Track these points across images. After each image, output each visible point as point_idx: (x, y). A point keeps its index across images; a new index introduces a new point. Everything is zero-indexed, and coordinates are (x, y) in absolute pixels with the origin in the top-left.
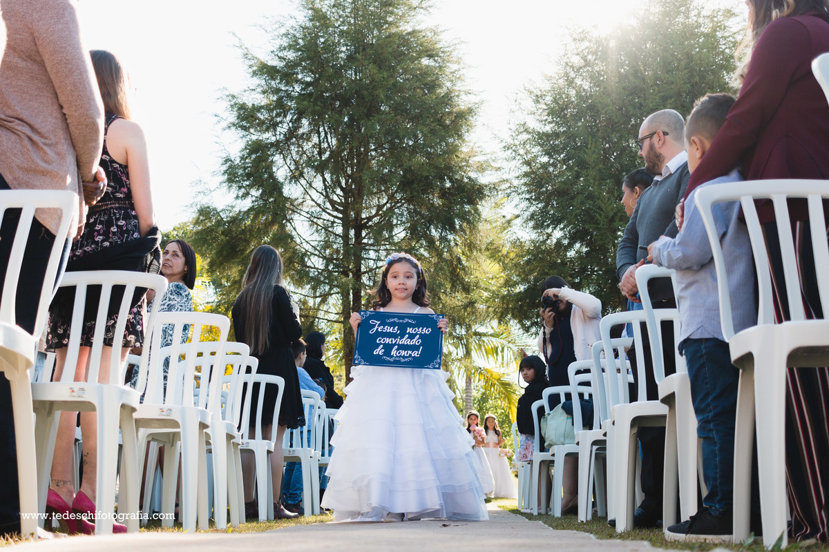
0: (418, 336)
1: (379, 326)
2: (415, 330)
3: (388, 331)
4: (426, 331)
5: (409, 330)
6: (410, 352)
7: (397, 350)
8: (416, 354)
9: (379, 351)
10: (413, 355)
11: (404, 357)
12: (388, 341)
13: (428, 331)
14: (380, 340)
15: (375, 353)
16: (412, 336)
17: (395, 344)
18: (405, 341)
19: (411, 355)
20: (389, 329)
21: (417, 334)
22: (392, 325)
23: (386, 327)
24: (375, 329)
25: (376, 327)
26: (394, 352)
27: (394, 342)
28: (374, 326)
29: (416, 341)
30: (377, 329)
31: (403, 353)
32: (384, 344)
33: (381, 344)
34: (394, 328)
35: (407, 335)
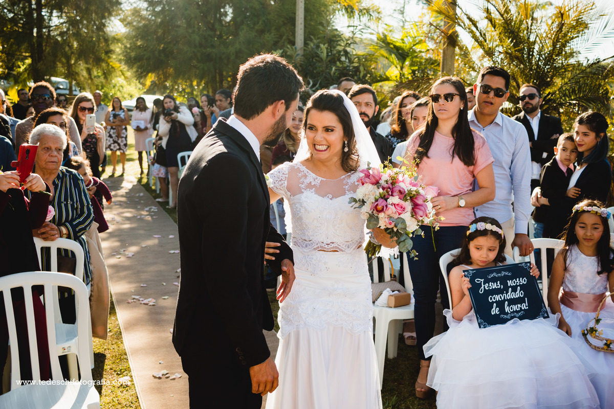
0: (519, 287)
1: (484, 284)
2: (514, 282)
3: (494, 288)
4: (523, 281)
5: (510, 283)
6: (519, 306)
7: (509, 305)
8: (524, 306)
9: (495, 311)
10: (523, 309)
11: (517, 312)
12: (498, 297)
13: (525, 281)
14: (491, 299)
15: (493, 314)
16: (514, 289)
17: (505, 300)
18: (511, 295)
19: (521, 308)
20: (494, 286)
21: (517, 286)
22: (494, 280)
23: (490, 283)
24: (483, 287)
25: (483, 286)
26: (507, 309)
27: (503, 298)
28: (480, 285)
29: (519, 294)
30: (484, 287)
31: (515, 308)
32: (496, 302)
33: (493, 302)
34: (497, 284)
35: (510, 289)
